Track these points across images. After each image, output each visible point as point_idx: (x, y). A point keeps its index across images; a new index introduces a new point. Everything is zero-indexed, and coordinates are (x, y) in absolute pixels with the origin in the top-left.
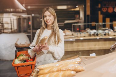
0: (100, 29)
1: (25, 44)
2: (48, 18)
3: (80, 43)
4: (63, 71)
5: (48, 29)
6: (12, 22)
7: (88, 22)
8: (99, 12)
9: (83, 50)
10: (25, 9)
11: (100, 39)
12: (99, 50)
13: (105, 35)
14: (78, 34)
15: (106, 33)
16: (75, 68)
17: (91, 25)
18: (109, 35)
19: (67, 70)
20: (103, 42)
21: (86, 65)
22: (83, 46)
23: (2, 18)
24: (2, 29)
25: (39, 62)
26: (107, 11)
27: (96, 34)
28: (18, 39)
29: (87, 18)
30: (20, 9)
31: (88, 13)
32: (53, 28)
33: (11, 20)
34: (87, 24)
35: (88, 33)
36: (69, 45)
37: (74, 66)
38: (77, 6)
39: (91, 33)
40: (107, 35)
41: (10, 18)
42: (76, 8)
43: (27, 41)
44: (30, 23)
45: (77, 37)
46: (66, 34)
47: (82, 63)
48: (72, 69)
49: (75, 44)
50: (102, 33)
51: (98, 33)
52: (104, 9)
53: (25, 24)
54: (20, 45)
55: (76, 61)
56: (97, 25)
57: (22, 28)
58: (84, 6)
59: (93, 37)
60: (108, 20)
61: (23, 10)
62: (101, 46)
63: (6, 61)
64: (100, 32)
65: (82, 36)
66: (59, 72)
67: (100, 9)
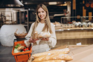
0: (84, 22)
1: (23, 33)
2: (42, 14)
3: (67, 33)
4: (54, 60)
5: (42, 23)
6: (12, 15)
7: (74, 16)
8: (83, 7)
9: (70, 38)
10: (23, 5)
11: (83, 30)
12: (83, 39)
13: (88, 26)
14: (66, 26)
15: (89, 25)
16: (65, 58)
17: (76, 18)
18: (91, 26)
19: (58, 59)
20: (87, 32)
21: (74, 54)
22: (70, 35)
23: (5, 12)
24: (4, 21)
25: (34, 51)
26: (90, 7)
27: (80, 26)
28: (17, 30)
29: (73, 12)
30: (19, 5)
31: (74, 8)
32: (46, 22)
33: (11, 13)
34: (73, 17)
35: (75, 25)
36: (59, 34)
37: (64, 56)
38: (65, 3)
39: (76, 24)
40: (90, 26)
41: (11, 12)
42: (64, 3)
43: (24, 31)
44: (27, 16)
45: (65, 28)
46: (56, 26)
47: (71, 52)
48: (62, 58)
49: (63, 33)
50: (86, 25)
51: (83, 25)
52: (87, 4)
53: (23, 17)
54: (18, 34)
55: (66, 51)
56: (81, 18)
57: (20, 20)
58: (70, 2)
59: (78, 28)
60: (90, 14)
61: (21, 6)
62: (85, 36)
63: (7, 47)
64: (84, 23)
65: (69, 27)
66: (51, 60)
67: (84, 5)
